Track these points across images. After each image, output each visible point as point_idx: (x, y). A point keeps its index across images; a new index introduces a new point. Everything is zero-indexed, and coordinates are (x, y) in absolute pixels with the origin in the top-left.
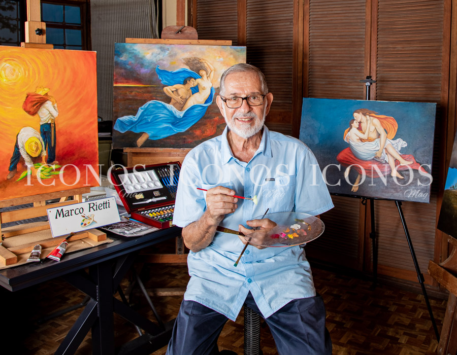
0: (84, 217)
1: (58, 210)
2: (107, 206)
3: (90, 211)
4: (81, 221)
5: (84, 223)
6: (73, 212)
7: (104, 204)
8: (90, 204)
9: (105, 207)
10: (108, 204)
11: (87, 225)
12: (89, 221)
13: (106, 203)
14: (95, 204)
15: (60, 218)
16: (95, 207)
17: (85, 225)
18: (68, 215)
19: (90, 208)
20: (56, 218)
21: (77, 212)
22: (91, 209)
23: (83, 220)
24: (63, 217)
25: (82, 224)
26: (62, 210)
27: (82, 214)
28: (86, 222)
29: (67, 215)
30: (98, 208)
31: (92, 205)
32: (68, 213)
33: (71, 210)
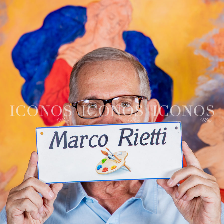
0: (107, 154)
1: (56, 133)
2: (160, 141)
3: (120, 144)
4: (98, 162)
5: (104, 166)
6: (86, 141)
7: (153, 134)
8: (123, 130)
9: (154, 141)
10: (161, 137)
11: (110, 171)
12: (114, 164)
13: (159, 133)
14: (135, 132)
15: (59, 150)
16: (132, 139)
17: (106, 170)
18: (75, 146)
19: (122, 137)
20: (51, 147)
21: (95, 141)
22: (124, 141)
23: (103, 161)
24: (65, 147)
25: (99, 167)
26: (65, 133)
27: (104, 149)
28: (109, 164)
29: (72, 144)
30: (138, 141)
31: (127, 133)
32: (76, 141)
33: (82, 137)
